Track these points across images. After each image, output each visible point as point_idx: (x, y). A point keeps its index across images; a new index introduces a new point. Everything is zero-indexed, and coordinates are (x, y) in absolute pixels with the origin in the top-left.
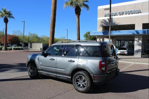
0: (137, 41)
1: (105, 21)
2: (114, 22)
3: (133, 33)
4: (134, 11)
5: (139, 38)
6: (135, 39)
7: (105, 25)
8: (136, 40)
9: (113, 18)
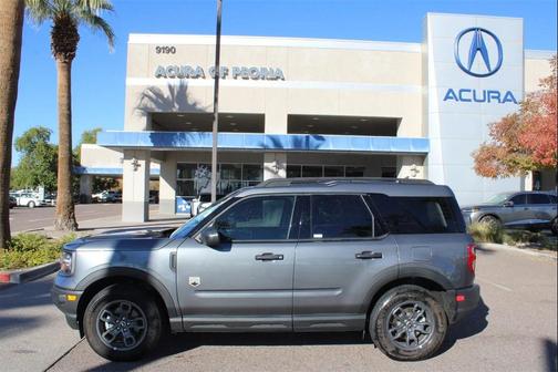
0: (272, 171)
1: (159, 95)
2: (190, 102)
3: (263, 145)
4: (264, 69)
5: (278, 163)
6: (266, 164)
7: (157, 110)
8: (268, 169)
9: (189, 85)
